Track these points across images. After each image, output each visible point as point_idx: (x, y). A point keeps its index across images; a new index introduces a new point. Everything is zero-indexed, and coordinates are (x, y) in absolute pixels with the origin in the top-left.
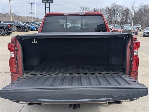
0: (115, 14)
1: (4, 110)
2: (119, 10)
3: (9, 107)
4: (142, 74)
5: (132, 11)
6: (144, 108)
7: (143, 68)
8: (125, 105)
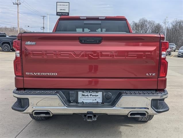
0: (144, 31)
1: (5, 127)
2: (148, 26)
3: (11, 124)
4: (175, 95)
5: (164, 27)
6: (176, 129)
7: (176, 88)
8: (152, 126)
